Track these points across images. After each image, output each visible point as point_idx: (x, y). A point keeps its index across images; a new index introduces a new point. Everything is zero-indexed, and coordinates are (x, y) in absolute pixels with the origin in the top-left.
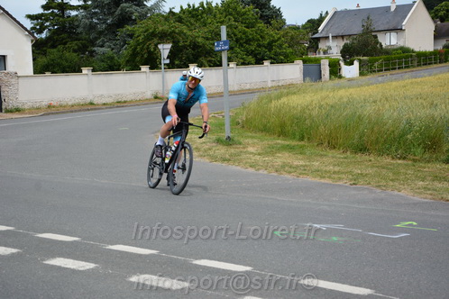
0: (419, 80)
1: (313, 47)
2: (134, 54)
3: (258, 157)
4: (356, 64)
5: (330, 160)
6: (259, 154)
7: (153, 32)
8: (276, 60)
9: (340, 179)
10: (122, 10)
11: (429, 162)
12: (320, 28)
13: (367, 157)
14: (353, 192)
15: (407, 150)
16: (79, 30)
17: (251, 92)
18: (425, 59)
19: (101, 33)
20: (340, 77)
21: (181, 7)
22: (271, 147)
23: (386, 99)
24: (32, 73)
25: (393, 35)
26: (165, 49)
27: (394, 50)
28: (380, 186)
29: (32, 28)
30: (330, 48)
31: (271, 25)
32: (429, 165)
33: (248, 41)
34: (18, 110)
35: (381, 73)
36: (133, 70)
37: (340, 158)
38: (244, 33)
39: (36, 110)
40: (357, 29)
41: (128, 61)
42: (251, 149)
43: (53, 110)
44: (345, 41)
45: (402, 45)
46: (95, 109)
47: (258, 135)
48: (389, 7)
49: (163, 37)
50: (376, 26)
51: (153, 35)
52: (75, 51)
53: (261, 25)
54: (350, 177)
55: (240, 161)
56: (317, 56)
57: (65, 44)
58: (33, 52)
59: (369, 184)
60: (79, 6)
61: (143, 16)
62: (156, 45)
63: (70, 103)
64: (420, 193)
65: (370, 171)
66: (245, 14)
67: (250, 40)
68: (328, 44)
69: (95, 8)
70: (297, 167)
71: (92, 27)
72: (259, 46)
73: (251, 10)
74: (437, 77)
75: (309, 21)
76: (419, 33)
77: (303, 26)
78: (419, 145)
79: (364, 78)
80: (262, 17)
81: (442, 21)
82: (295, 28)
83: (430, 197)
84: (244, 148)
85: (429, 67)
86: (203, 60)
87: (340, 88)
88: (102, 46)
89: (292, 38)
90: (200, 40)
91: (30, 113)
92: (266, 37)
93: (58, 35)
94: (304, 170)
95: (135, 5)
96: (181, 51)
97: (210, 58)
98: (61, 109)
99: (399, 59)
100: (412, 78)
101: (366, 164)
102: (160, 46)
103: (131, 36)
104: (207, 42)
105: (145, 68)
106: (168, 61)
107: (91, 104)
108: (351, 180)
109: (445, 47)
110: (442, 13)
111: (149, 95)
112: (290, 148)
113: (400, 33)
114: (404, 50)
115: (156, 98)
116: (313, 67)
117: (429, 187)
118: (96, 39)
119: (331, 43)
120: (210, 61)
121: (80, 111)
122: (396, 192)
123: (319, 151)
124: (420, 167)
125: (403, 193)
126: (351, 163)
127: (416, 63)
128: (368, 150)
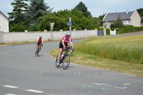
0: (135, 36)
1: (101, 25)
2: (42, 26)
3: (80, 61)
4: (115, 30)
5: (104, 62)
6: (81, 60)
7: (48, 19)
8: (89, 29)
9: (107, 68)
10: (39, 12)
11: (136, 63)
12: (104, 19)
13: (116, 61)
14: (111, 73)
15: (129, 59)
16: (25, 18)
17: (80, 39)
18: (138, 29)
19: (32, 19)
20: (110, 35)
21: (58, 11)
22: (85, 57)
23: (124, 42)
24: (8, 32)
26: (52, 25)
27: (128, 26)
28: (120, 71)
29: (9, 17)
30: (106, 25)
31: (87, 17)
32: (136, 64)
33: (80, 23)
34: (3, 44)
35: (123, 34)
36: (42, 31)
37: (107, 61)
38: (79, 20)
39: (9, 44)
40: (115, 19)
41: (40, 28)
42: (78, 58)
43: (15, 44)
44: (112, 23)
45: (130, 24)
46: (29, 44)
47: (81, 53)
48: (126, 12)
49: (52, 21)
50: (122, 18)
51: (49, 20)
52: (23, 25)
53: (84, 17)
54: (110, 68)
55: (74, 62)
56: (102, 27)
57: (20, 22)
58: (9, 25)
59: (116, 70)
60: (25, 10)
61: (46, 14)
62: (49, 23)
63: (20, 42)
64: (133, 74)
65: (117, 66)
66: (78, 13)
67: (80, 22)
68: (106, 24)
69: (30, 11)
70: (93, 64)
71: (29, 17)
72: (83, 24)
73: (81, 12)
74: (141, 35)
75: (100, 16)
77: (98, 18)
78: (133, 57)
79: (117, 35)
80: (84, 15)
82: (95, 18)
83: (136, 75)
84: (76, 57)
85: (140, 32)
86: (65, 28)
87: (109, 38)
88: (32, 23)
89: (94, 22)
90: (64, 22)
91: (7, 45)
92: (86, 21)
93: (18, 19)
94: (95, 65)
95: (43, 10)
96: (58, 25)
97: (67, 28)
98: (17, 44)
99: (129, 29)
100: (133, 35)
101: (116, 63)
102: (51, 24)
103: (41, 20)
104: (66, 22)
105: (45, 31)
106: (53, 29)
107: (27, 42)
108: (110, 69)
111: (47, 39)
112: (91, 58)
114: (131, 26)
115: (49, 40)
116: (101, 31)
117: (136, 72)
118: (30, 21)
119: (107, 23)
120: (67, 29)
121: (24, 44)
122: (125, 73)
123: (100, 59)
124: (134, 65)
125: (127, 74)
126: (111, 63)
127: (135, 30)
128: (117, 59)
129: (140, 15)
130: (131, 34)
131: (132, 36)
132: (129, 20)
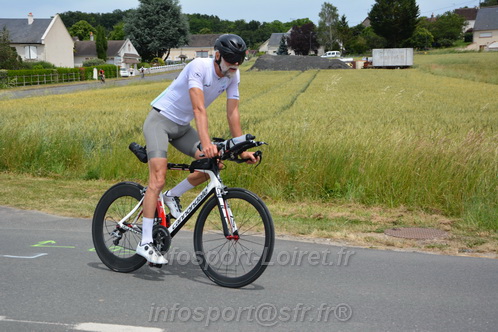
0: (61, 96)
11: (70, 179)
13: (6, 175)
15: (48, 167)
18: (67, 76)
23: (26, 114)
25: (33, 49)
27: (37, 64)
32: (70, 182)
35: (22, 87)
45: (42, 59)
48: (27, 20)
50: (13, 38)
59: (8, 203)
64: (60, 211)
65: (9, 189)
74: (78, 94)
76: (59, 51)
78: (59, 161)
79: (4, 91)
81: (81, 39)
83: (70, 214)
85: (73, 83)
99: (40, 73)
100: (53, 93)
101: (5, 183)
109: (84, 65)
110: (80, 32)
113: (40, 48)
114: (45, 65)
117: (70, 204)
122: (36, 211)
124: (61, 184)
125: (43, 212)
127: (57, 79)
128: (7, 168)
129: (69, 30)
130: (46, 89)
131: (51, 97)
132: (38, 44)
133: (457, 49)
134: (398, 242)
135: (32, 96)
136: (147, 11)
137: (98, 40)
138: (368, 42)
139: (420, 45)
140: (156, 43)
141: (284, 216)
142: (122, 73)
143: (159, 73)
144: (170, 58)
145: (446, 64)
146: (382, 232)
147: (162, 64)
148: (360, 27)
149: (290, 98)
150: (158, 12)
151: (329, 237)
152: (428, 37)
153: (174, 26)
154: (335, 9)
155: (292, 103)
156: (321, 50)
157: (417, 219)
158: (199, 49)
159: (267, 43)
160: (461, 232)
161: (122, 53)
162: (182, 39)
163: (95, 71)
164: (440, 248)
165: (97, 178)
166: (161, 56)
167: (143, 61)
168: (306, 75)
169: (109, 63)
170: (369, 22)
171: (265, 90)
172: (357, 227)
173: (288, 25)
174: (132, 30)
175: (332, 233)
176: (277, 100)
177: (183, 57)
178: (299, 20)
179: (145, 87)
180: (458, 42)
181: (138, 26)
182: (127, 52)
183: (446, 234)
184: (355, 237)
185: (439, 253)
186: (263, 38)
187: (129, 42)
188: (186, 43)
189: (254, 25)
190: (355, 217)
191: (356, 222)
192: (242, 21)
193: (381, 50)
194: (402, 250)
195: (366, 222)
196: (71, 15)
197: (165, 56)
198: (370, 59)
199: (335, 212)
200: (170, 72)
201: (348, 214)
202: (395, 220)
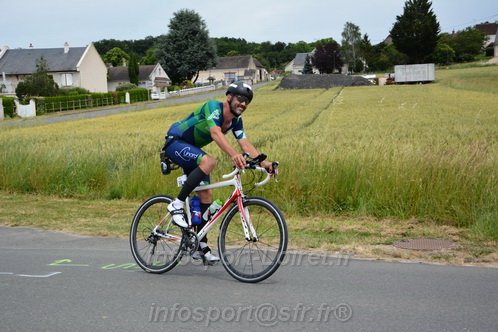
0: (92, 120)
4: (31, 101)
9: (2, 220)
11: (93, 199)
13: (34, 197)
14: (14, 233)
15: (74, 188)
18: (100, 101)
20: (16, 115)
23: (57, 139)
25: (69, 76)
27: (73, 90)
30: (4, 86)
32: (93, 202)
35: (58, 113)
37: (5, 199)
40: (32, 69)
44: (20, 81)
45: (78, 86)
48: (63, 49)
50: (53, 64)
54: (13, 218)
59: (31, 224)
65: (35, 211)
76: (93, 77)
78: (84, 183)
79: (40, 117)
81: (115, 65)
85: (106, 107)
87: (12, 128)
99: (75, 99)
100: (86, 118)
101: (33, 204)
108: (13, 221)
109: (118, 89)
110: (113, 58)
113: (75, 75)
114: (80, 91)
117: (90, 223)
119: (5, 81)
122: (57, 231)
124: (85, 204)
126: (16, 204)
127: (91, 104)
128: (35, 190)
129: (102, 58)
130: (81, 114)
131: (82, 121)
133: (478, 63)
134: (405, 253)
135: (66, 121)
136: (176, 37)
137: (130, 65)
138: (390, 59)
139: (442, 60)
140: (186, 67)
141: (297, 230)
142: (153, 96)
143: (188, 96)
144: (199, 81)
145: (468, 78)
146: (391, 244)
147: (191, 87)
148: (382, 45)
149: (313, 115)
150: (186, 37)
151: (338, 250)
152: (450, 52)
153: (203, 50)
154: (357, 28)
155: (314, 119)
156: (345, 69)
157: (426, 230)
158: (227, 71)
159: (292, 63)
160: (469, 242)
161: (153, 77)
162: (210, 62)
163: (128, 96)
164: (447, 258)
165: (119, 198)
166: (190, 79)
167: (173, 84)
168: (330, 93)
169: (141, 87)
170: (391, 39)
171: (288, 109)
172: (366, 239)
173: (312, 45)
174: (162, 55)
175: (340, 246)
176: (298, 117)
177: (211, 79)
178: (323, 40)
179: (174, 109)
180: (480, 56)
181: (168, 51)
182: (158, 76)
183: (454, 244)
184: (363, 249)
185: (444, 264)
186: (289, 58)
187: (160, 66)
188: (214, 65)
189: (280, 46)
190: (365, 229)
191: (366, 235)
192: (268, 43)
193: (403, 66)
194: (409, 261)
195: (375, 234)
196: (106, 43)
197: (194, 78)
198: (392, 75)
199: (347, 225)
200: (199, 94)
201: (359, 226)
202: (404, 232)
